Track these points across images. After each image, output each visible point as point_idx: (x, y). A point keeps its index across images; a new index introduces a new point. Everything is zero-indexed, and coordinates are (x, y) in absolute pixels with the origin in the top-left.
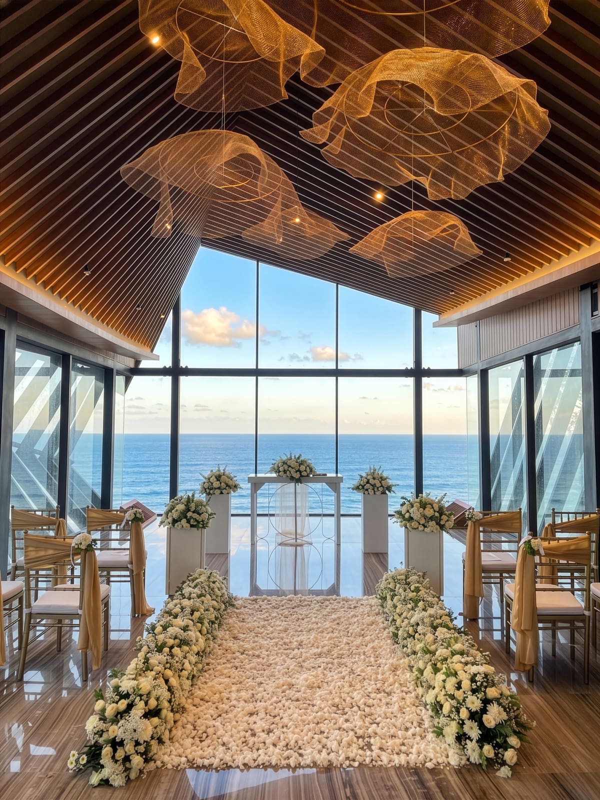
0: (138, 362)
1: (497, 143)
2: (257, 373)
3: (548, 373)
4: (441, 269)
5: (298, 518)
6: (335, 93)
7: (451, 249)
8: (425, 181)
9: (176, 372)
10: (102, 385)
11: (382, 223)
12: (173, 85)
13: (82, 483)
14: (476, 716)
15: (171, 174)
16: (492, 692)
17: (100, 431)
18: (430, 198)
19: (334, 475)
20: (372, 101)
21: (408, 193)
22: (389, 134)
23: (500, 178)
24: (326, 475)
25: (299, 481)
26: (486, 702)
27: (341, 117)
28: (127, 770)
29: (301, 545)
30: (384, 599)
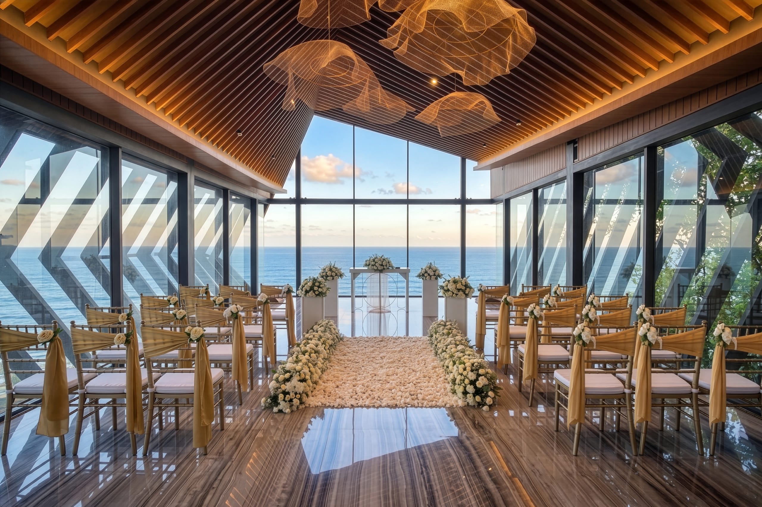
0: (272, 195)
1: (505, 47)
2: (354, 202)
3: (548, 202)
4: (476, 130)
5: (382, 299)
6: (402, 15)
7: (482, 117)
8: (462, 73)
9: (298, 201)
10: (249, 211)
11: (436, 99)
12: (296, 11)
13: (238, 277)
14: (473, 383)
15: (293, 68)
16: (481, 371)
17: (249, 245)
18: (464, 83)
19: (406, 268)
20: (425, 20)
21: (453, 80)
22: (438, 42)
23: (508, 71)
24: (399, 268)
25: (381, 271)
26: (479, 375)
27: (405, 31)
28: (291, 406)
29: (384, 313)
30: (432, 336)
